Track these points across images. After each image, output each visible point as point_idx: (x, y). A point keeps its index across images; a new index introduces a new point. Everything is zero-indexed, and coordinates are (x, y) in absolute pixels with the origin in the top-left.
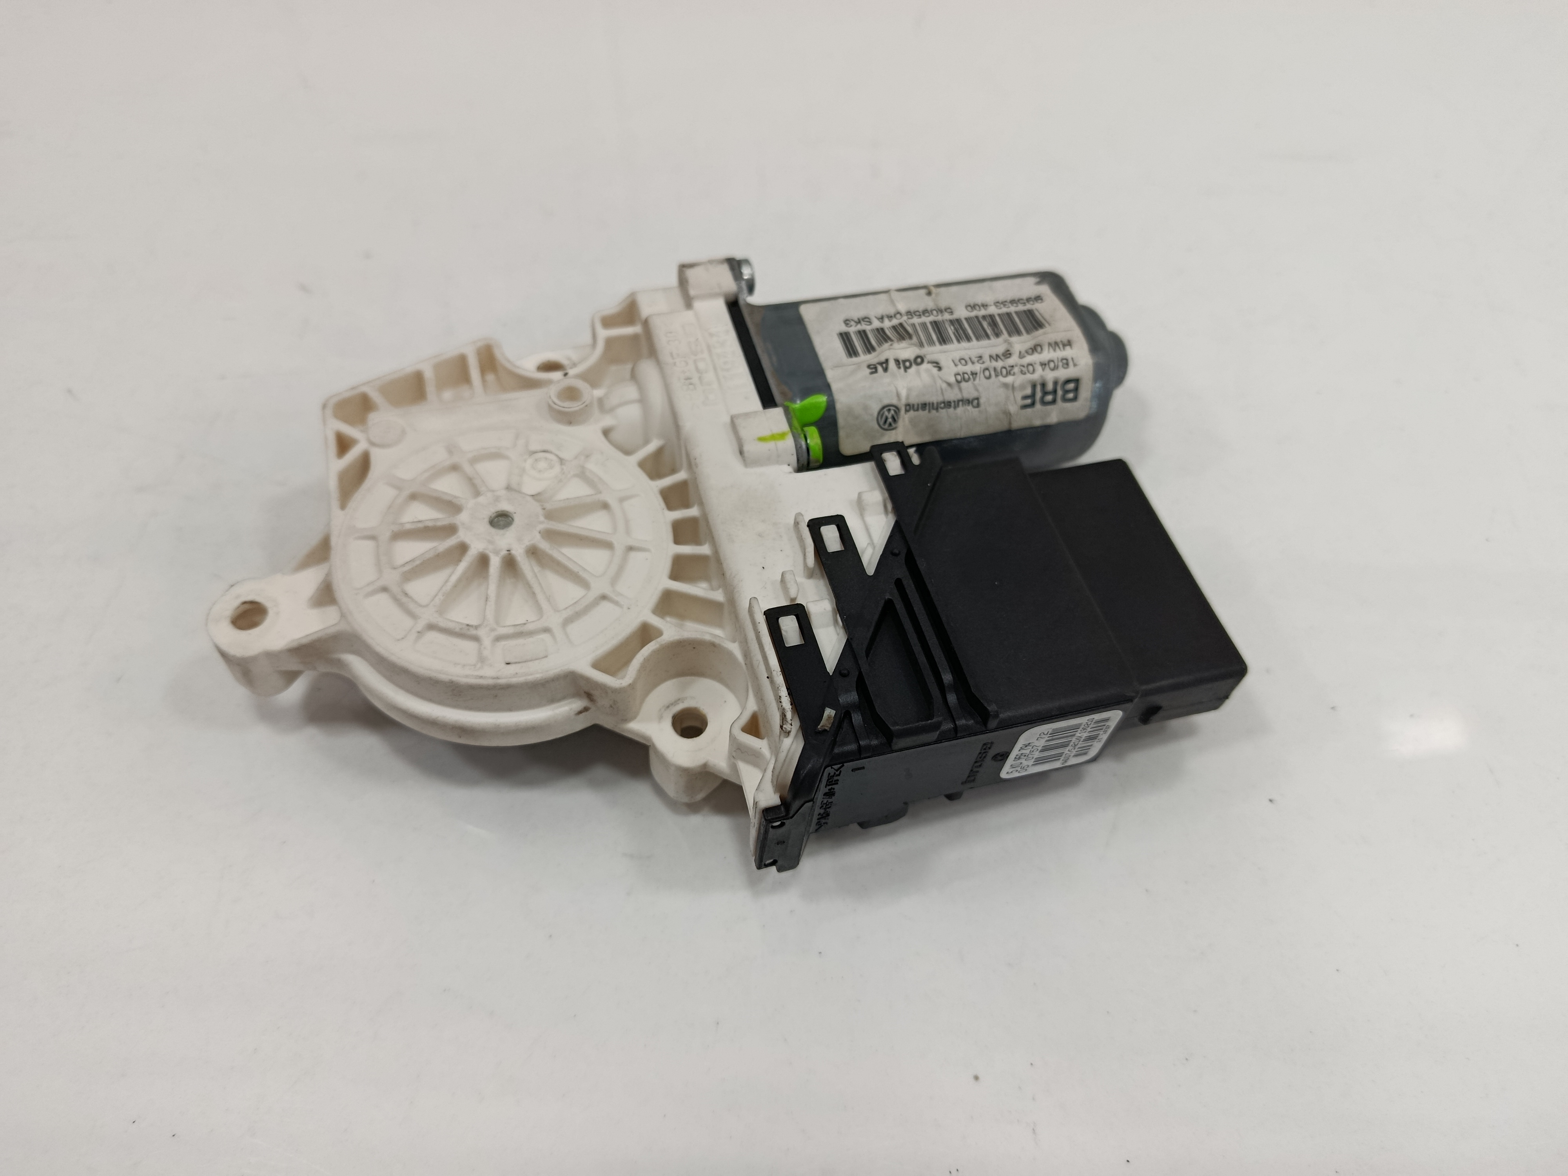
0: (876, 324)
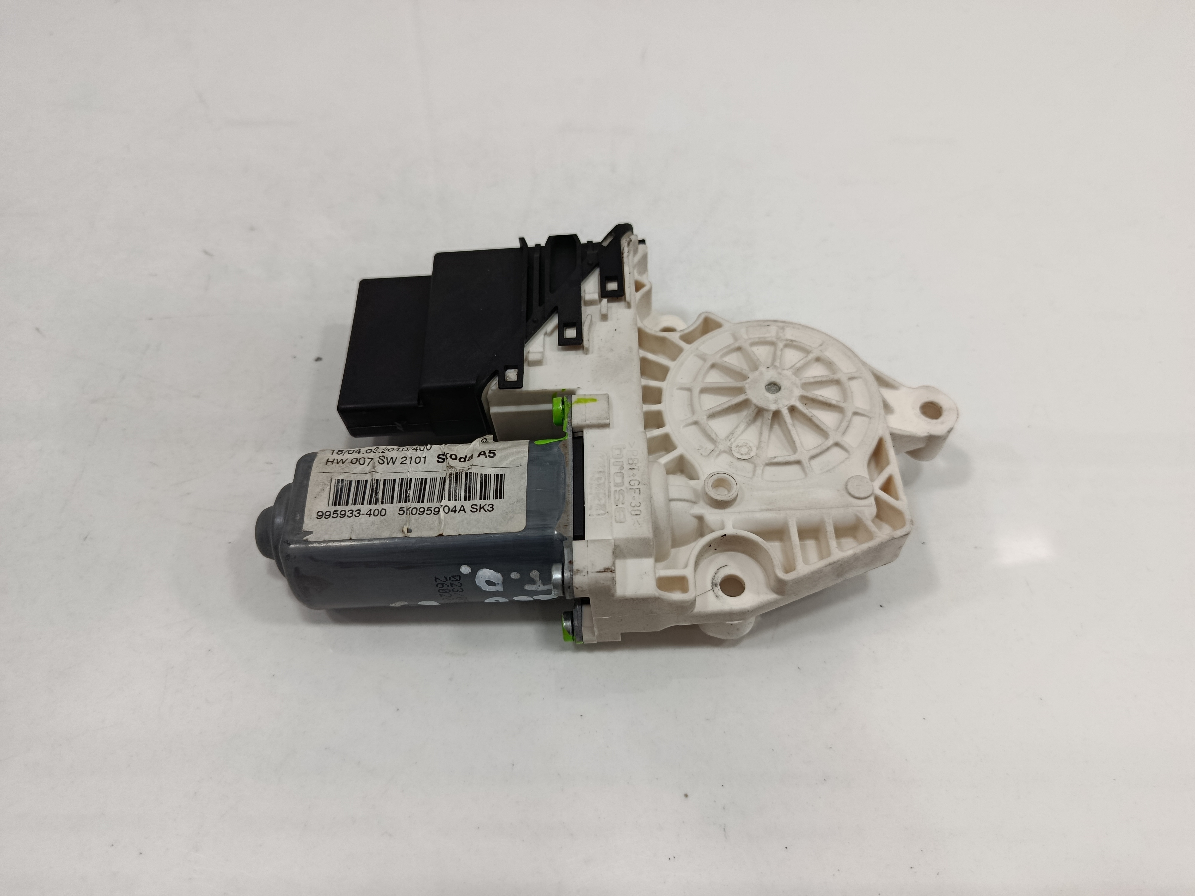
0: (468, 504)
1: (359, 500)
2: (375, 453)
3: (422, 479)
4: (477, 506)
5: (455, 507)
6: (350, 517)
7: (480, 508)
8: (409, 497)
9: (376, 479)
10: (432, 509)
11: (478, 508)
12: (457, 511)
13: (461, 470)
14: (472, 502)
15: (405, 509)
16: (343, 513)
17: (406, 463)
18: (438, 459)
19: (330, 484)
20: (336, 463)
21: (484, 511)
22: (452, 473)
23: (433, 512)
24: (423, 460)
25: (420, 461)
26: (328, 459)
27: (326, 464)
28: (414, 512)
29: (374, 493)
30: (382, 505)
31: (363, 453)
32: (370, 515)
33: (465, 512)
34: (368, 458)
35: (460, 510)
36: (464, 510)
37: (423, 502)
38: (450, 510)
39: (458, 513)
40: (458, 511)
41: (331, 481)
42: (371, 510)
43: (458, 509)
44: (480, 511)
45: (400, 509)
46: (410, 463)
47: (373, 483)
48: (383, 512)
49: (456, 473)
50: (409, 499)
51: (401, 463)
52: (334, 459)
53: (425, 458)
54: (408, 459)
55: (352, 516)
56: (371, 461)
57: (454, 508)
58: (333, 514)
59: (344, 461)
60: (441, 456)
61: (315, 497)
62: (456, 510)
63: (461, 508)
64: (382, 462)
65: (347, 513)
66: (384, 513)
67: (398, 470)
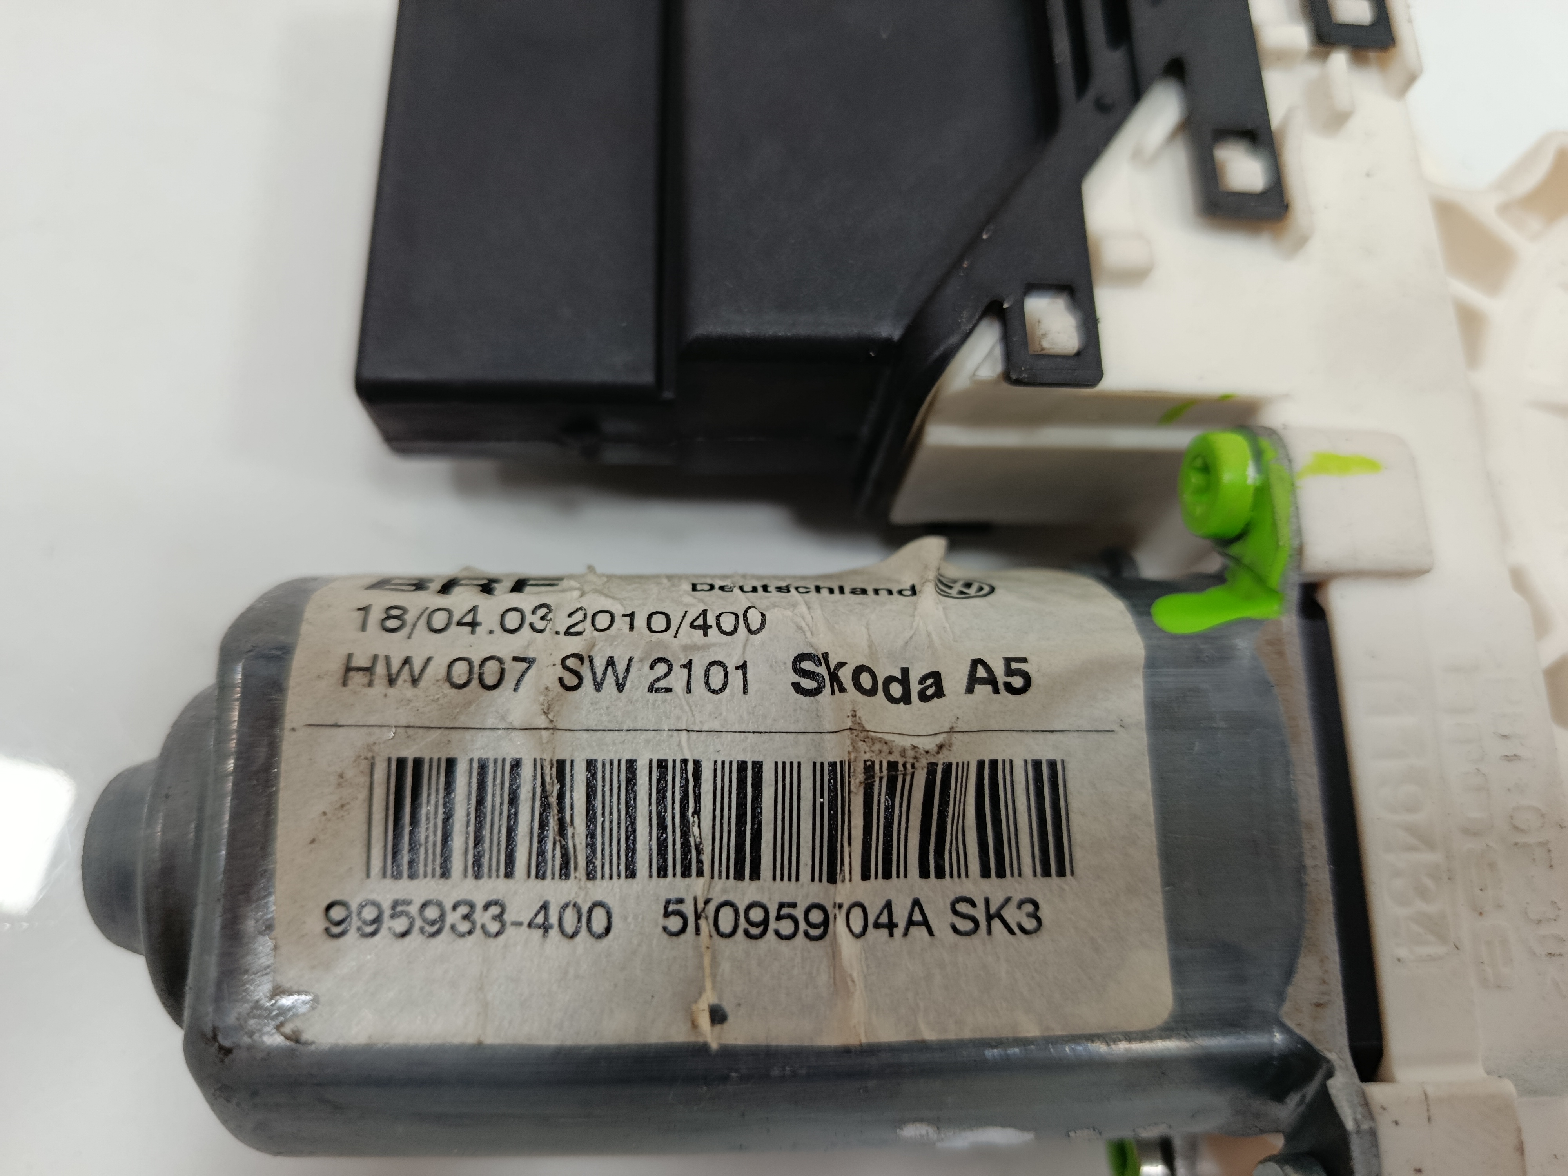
0: (937, 897)
1: (494, 856)
2: (541, 631)
3: (742, 766)
4: (974, 905)
5: (888, 905)
6: (462, 935)
7: (990, 918)
8: (699, 852)
9: (558, 761)
10: (799, 913)
11: (980, 914)
12: (896, 926)
13: (910, 753)
14: (951, 887)
15: (688, 909)
16: (432, 913)
17: (669, 690)
18: (796, 679)
19: (368, 779)
20: (385, 681)
21: (1005, 931)
22: (873, 763)
23: (803, 926)
24: (736, 677)
25: (725, 684)
26: (350, 656)
27: (345, 684)
28: (726, 925)
29: (553, 824)
30: (590, 884)
31: (491, 632)
32: (546, 928)
33: (931, 933)
34: (516, 659)
35: (911, 923)
36: (925, 923)
37: (756, 874)
38: (871, 919)
39: (906, 934)
40: (902, 924)
41: (372, 766)
42: (545, 907)
43: (900, 916)
44: (989, 932)
45: (666, 908)
46: (689, 691)
47: (548, 779)
48: (599, 921)
49: (889, 763)
50: (700, 862)
51: (651, 689)
52: (375, 658)
53: (743, 667)
54: (676, 668)
55: (470, 932)
56: (527, 669)
57: (886, 912)
58: (392, 917)
59: (417, 666)
60: (807, 665)
61: (313, 841)
62: (895, 920)
63: (911, 914)
64: (574, 681)
65: (452, 918)
66: (604, 923)
67: (646, 719)
